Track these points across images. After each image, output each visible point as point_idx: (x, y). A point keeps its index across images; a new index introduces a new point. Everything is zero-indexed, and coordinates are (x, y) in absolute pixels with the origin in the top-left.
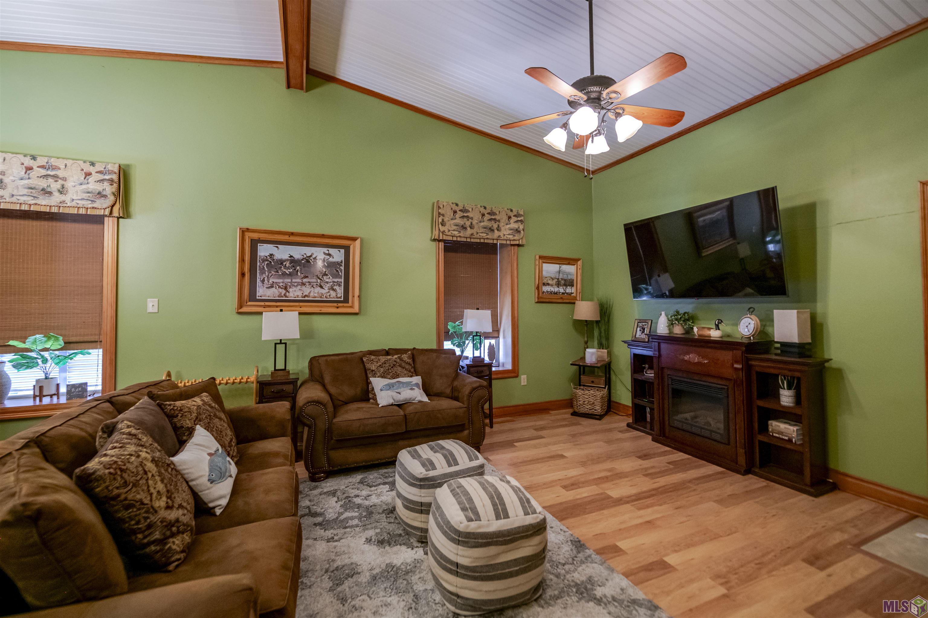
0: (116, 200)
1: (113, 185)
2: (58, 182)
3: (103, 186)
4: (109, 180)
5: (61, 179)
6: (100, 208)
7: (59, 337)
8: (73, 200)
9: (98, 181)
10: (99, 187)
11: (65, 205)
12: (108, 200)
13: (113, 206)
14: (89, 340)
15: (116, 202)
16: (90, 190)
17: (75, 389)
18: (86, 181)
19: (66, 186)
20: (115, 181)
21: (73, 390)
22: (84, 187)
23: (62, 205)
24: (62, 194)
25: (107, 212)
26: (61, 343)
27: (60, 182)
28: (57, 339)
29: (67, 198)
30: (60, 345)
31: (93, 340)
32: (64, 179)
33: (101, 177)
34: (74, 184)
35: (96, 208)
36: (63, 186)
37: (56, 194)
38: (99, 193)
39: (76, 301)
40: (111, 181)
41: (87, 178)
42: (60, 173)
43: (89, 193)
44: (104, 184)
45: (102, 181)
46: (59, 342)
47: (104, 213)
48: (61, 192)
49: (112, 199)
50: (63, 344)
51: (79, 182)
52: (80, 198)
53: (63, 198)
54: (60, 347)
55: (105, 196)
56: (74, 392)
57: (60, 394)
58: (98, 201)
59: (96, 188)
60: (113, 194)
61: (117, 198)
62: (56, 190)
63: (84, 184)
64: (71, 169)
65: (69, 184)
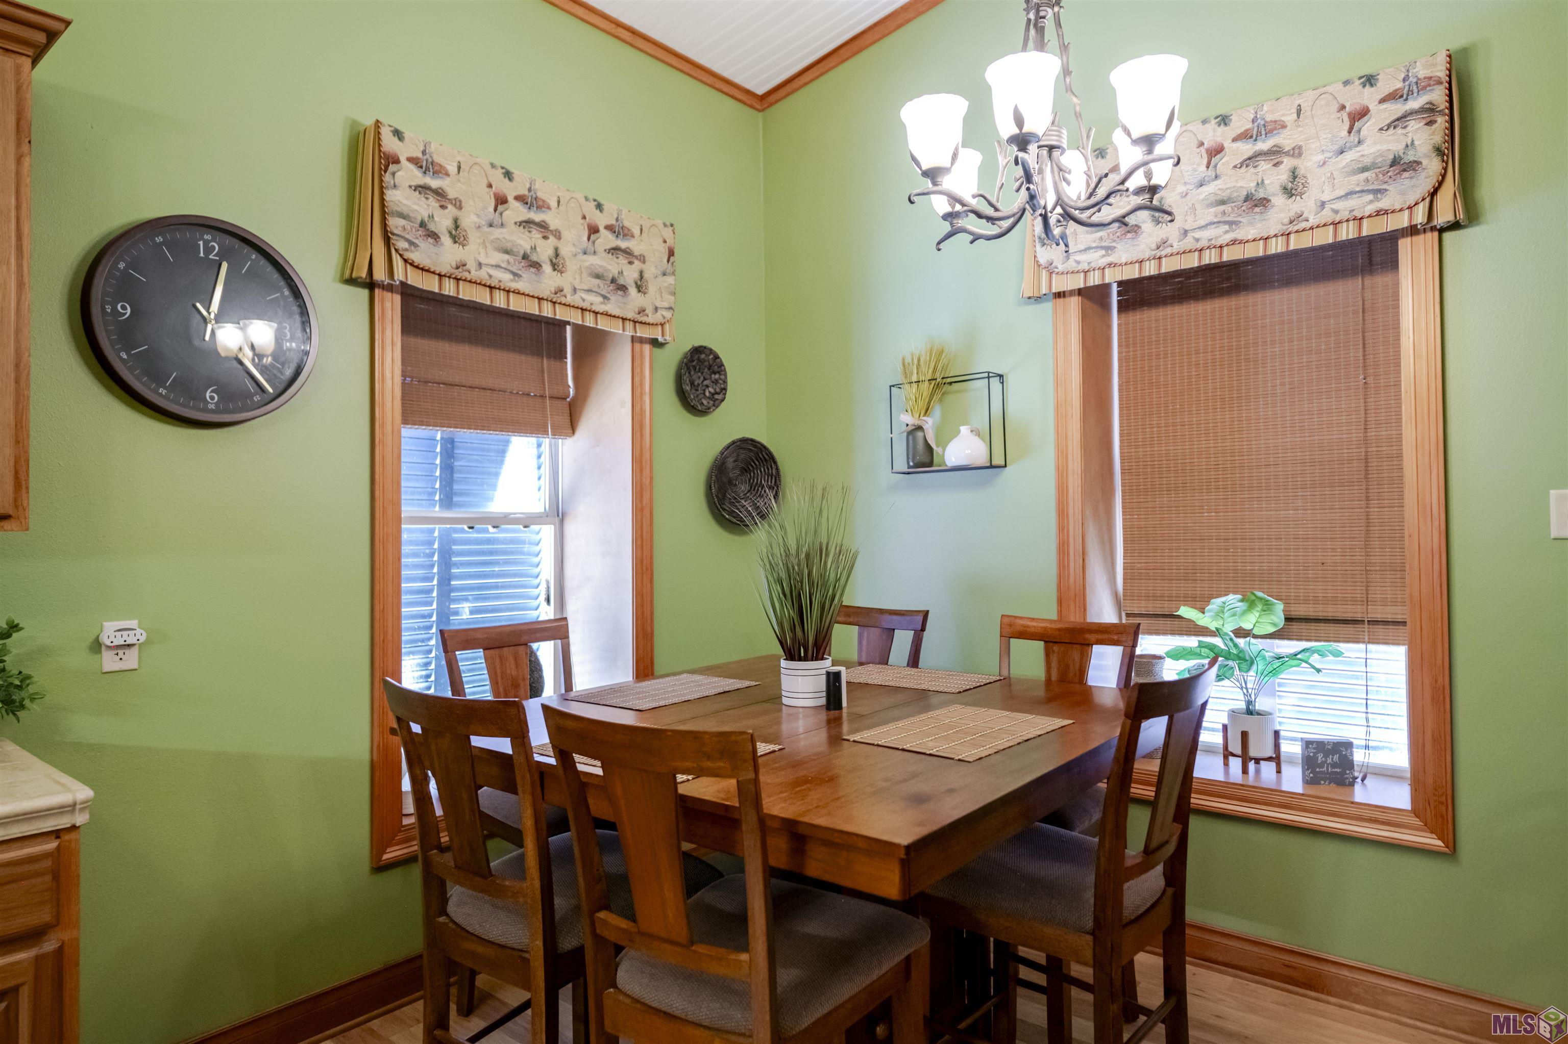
0: (1445, 169)
1: (1436, 122)
2: (1282, 167)
3: (1406, 135)
4: (1422, 110)
5: (1287, 154)
6: (1398, 207)
7: (1273, 604)
8: (1323, 204)
9: (1389, 126)
10: (1393, 143)
11: (1304, 225)
12: (1423, 175)
13: (1434, 193)
14: (1340, 615)
15: (1444, 176)
16: (1367, 161)
17: (1326, 756)
18: (1354, 138)
19: (1301, 172)
20: (1442, 107)
21: (1320, 757)
22: (1349, 156)
23: (1296, 228)
24: (1292, 195)
25: (1420, 217)
26: (1278, 618)
27: (1288, 163)
28: (1267, 607)
29: (1306, 205)
30: (1274, 625)
31: (1349, 616)
32: (1297, 152)
33: (1397, 109)
34: (1320, 158)
35: (1386, 212)
36: (1294, 175)
37: (1279, 200)
38: (1395, 162)
39: (1300, 503)
40: (1430, 110)
41: (1355, 128)
42: (1285, 140)
43: (1365, 169)
44: (1409, 129)
45: (1402, 119)
46: (1273, 617)
47: (1411, 219)
48: (1289, 192)
49: (1433, 166)
50: (1281, 622)
51: (1336, 147)
52: (1342, 193)
53: (1296, 206)
54: (1272, 630)
55: (1414, 166)
56: (1323, 763)
57: (1282, 758)
58: (1392, 188)
59: (1385, 147)
60: (1439, 151)
61: (1447, 163)
62: (1278, 187)
63: (1350, 148)
64: (1313, 117)
65: (1308, 164)
